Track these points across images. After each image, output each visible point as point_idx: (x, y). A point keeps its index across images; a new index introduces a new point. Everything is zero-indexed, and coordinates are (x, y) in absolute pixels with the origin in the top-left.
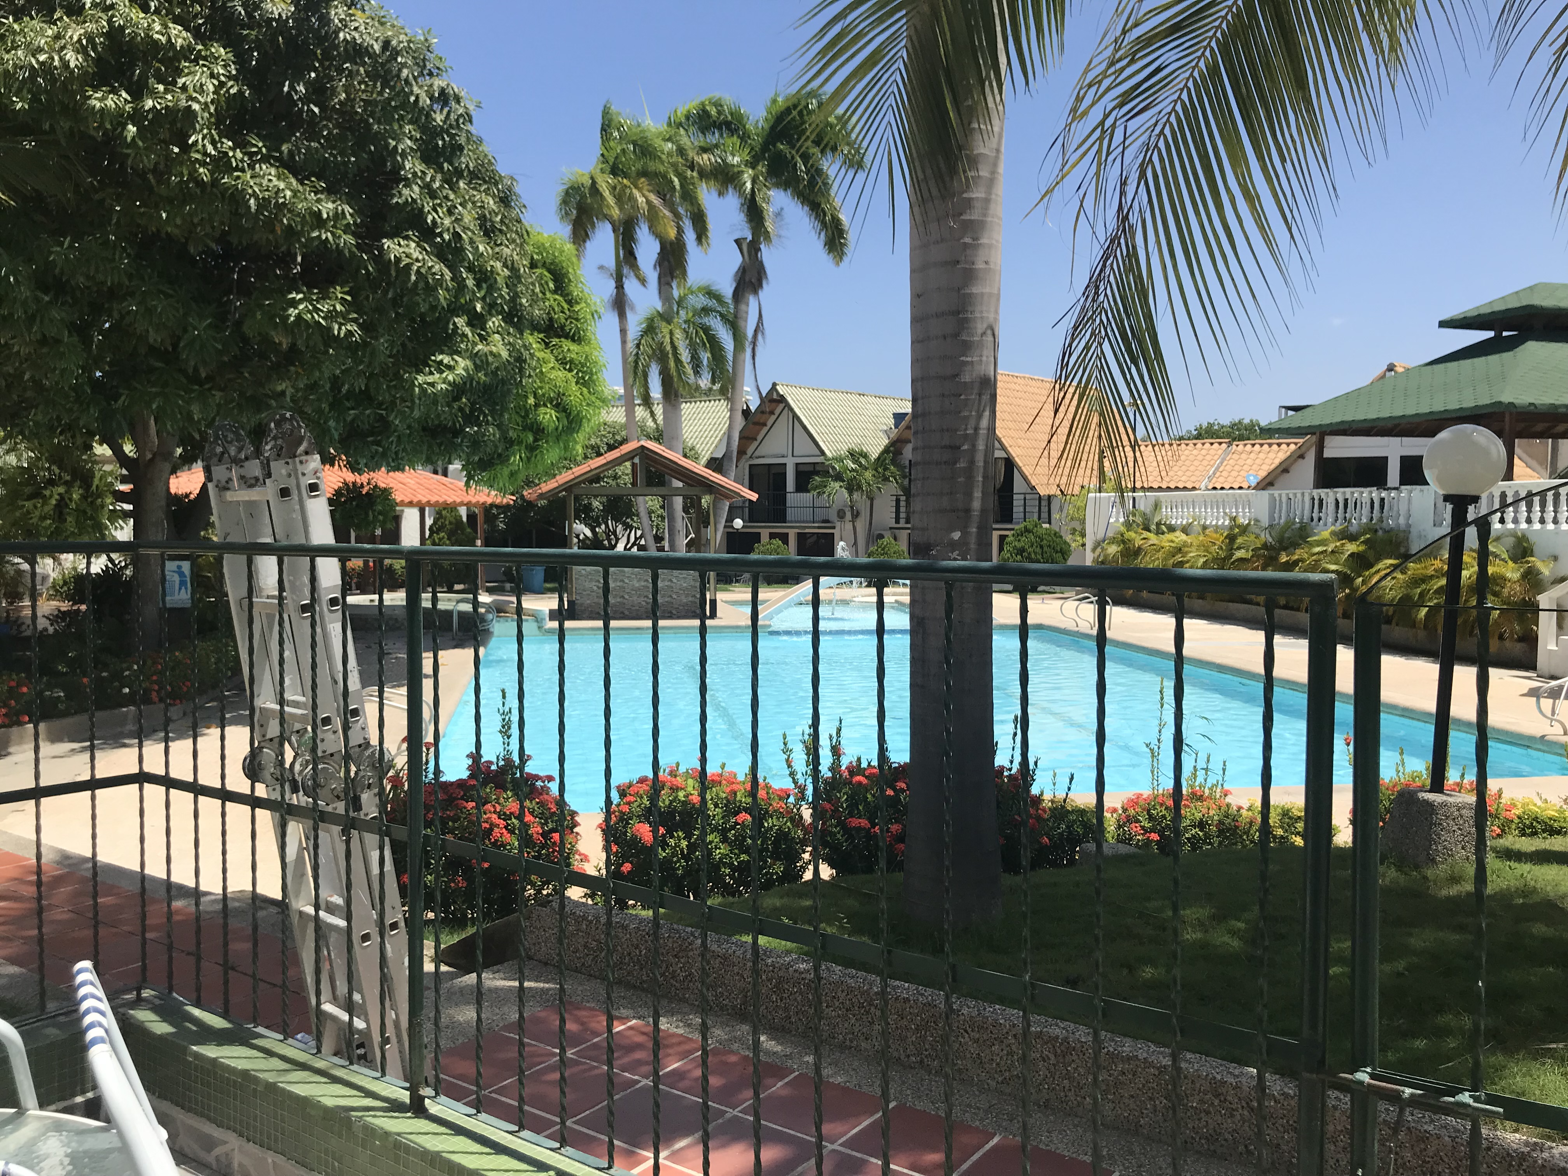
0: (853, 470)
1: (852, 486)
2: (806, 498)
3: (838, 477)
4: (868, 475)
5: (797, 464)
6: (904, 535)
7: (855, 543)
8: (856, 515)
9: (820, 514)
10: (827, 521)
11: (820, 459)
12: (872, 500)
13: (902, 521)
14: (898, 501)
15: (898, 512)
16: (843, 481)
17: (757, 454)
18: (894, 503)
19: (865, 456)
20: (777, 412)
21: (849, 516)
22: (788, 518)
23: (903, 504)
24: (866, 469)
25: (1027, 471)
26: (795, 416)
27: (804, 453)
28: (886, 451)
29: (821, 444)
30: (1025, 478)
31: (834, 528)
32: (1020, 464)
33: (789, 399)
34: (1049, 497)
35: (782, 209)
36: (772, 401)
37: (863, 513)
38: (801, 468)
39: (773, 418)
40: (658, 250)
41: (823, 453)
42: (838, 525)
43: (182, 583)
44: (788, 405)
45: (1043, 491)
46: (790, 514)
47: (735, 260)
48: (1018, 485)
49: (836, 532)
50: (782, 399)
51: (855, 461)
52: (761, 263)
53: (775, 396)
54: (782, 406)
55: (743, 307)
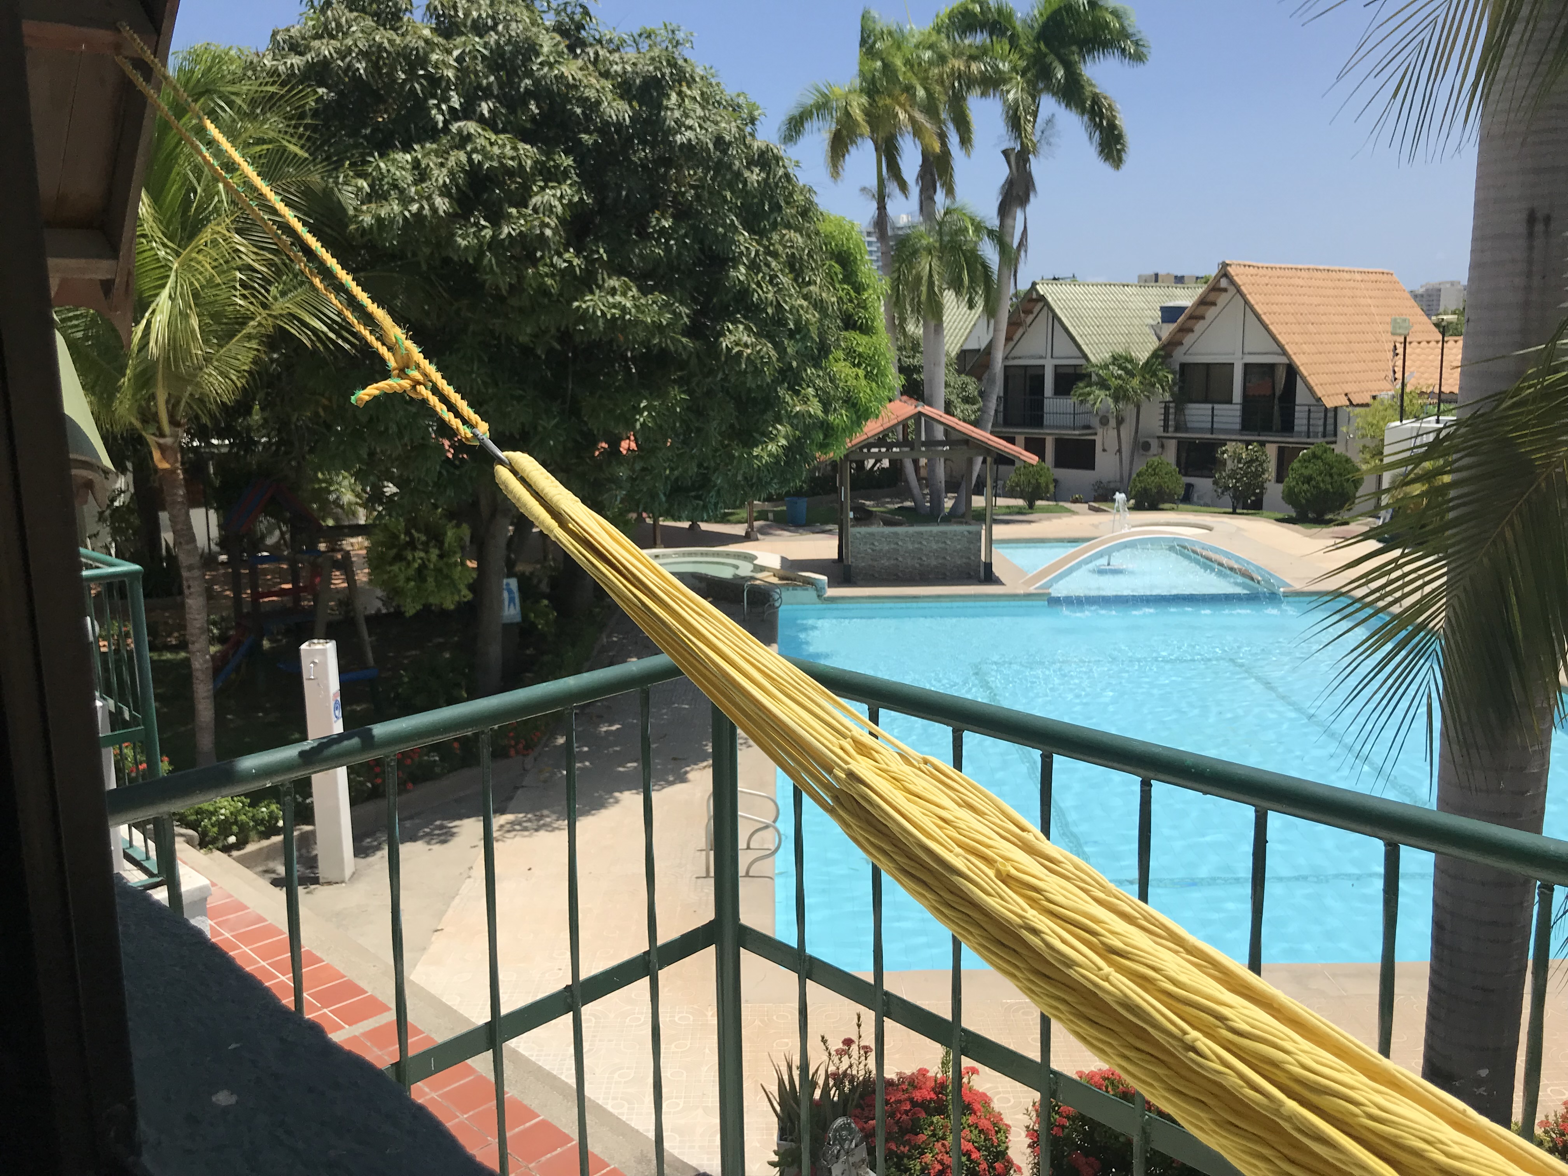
0: (1119, 377)
1: (1119, 395)
2: (1067, 403)
3: (1103, 384)
4: (1135, 382)
5: (1056, 366)
6: (1172, 446)
7: (1119, 451)
8: (1120, 421)
9: (1080, 420)
10: (1088, 427)
11: (1082, 362)
12: (1138, 407)
13: (1171, 429)
14: (1167, 408)
15: (1166, 420)
16: (1109, 389)
17: (1013, 354)
18: (1163, 411)
19: (1131, 361)
20: (1036, 311)
21: (1113, 422)
22: (1046, 421)
23: (1172, 411)
24: (1133, 376)
25: (1312, 380)
26: (1055, 316)
27: (1064, 355)
28: (1155, 355)
29: (1084, 347)
30: (1310, 389)
31: (1096, 434)
32: (1305, 373)
33: (1050, 299)
34: (1336, 408)
35: (1053, 115)
36: (1031, 300)
37: (1128, 420)
38: (1060, 370)
39: (1030, 318)
40: (920, 162)
41: (1085, 356)
42: (1100, 431)
43: (511, 600)
44: (1047, 304)
45: (1329, 403)
46: (1047, 419)
47: (1002, 172)
48: (1301, 396)
49: (1098, 439)
50: (1042, 298)
51: (1120, 367)
52: (1030, 174)
53: (1034, 296)
54: (1040, 305)
55: (1009, 222)
